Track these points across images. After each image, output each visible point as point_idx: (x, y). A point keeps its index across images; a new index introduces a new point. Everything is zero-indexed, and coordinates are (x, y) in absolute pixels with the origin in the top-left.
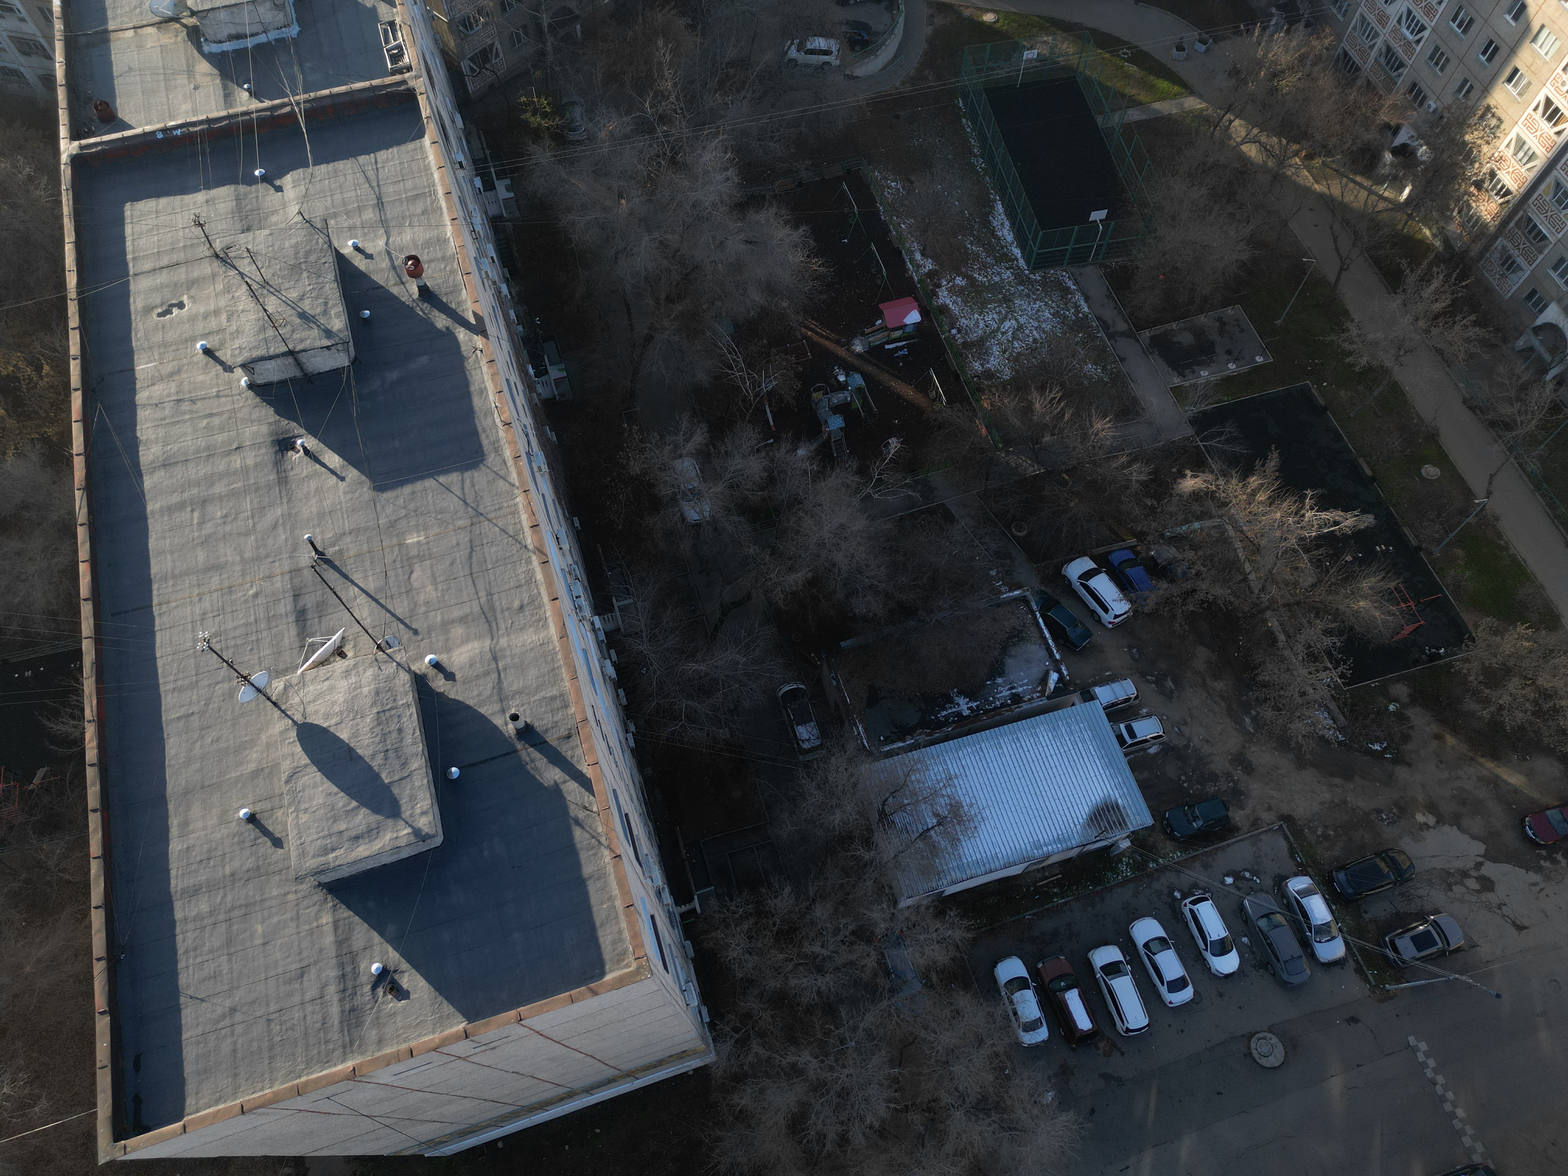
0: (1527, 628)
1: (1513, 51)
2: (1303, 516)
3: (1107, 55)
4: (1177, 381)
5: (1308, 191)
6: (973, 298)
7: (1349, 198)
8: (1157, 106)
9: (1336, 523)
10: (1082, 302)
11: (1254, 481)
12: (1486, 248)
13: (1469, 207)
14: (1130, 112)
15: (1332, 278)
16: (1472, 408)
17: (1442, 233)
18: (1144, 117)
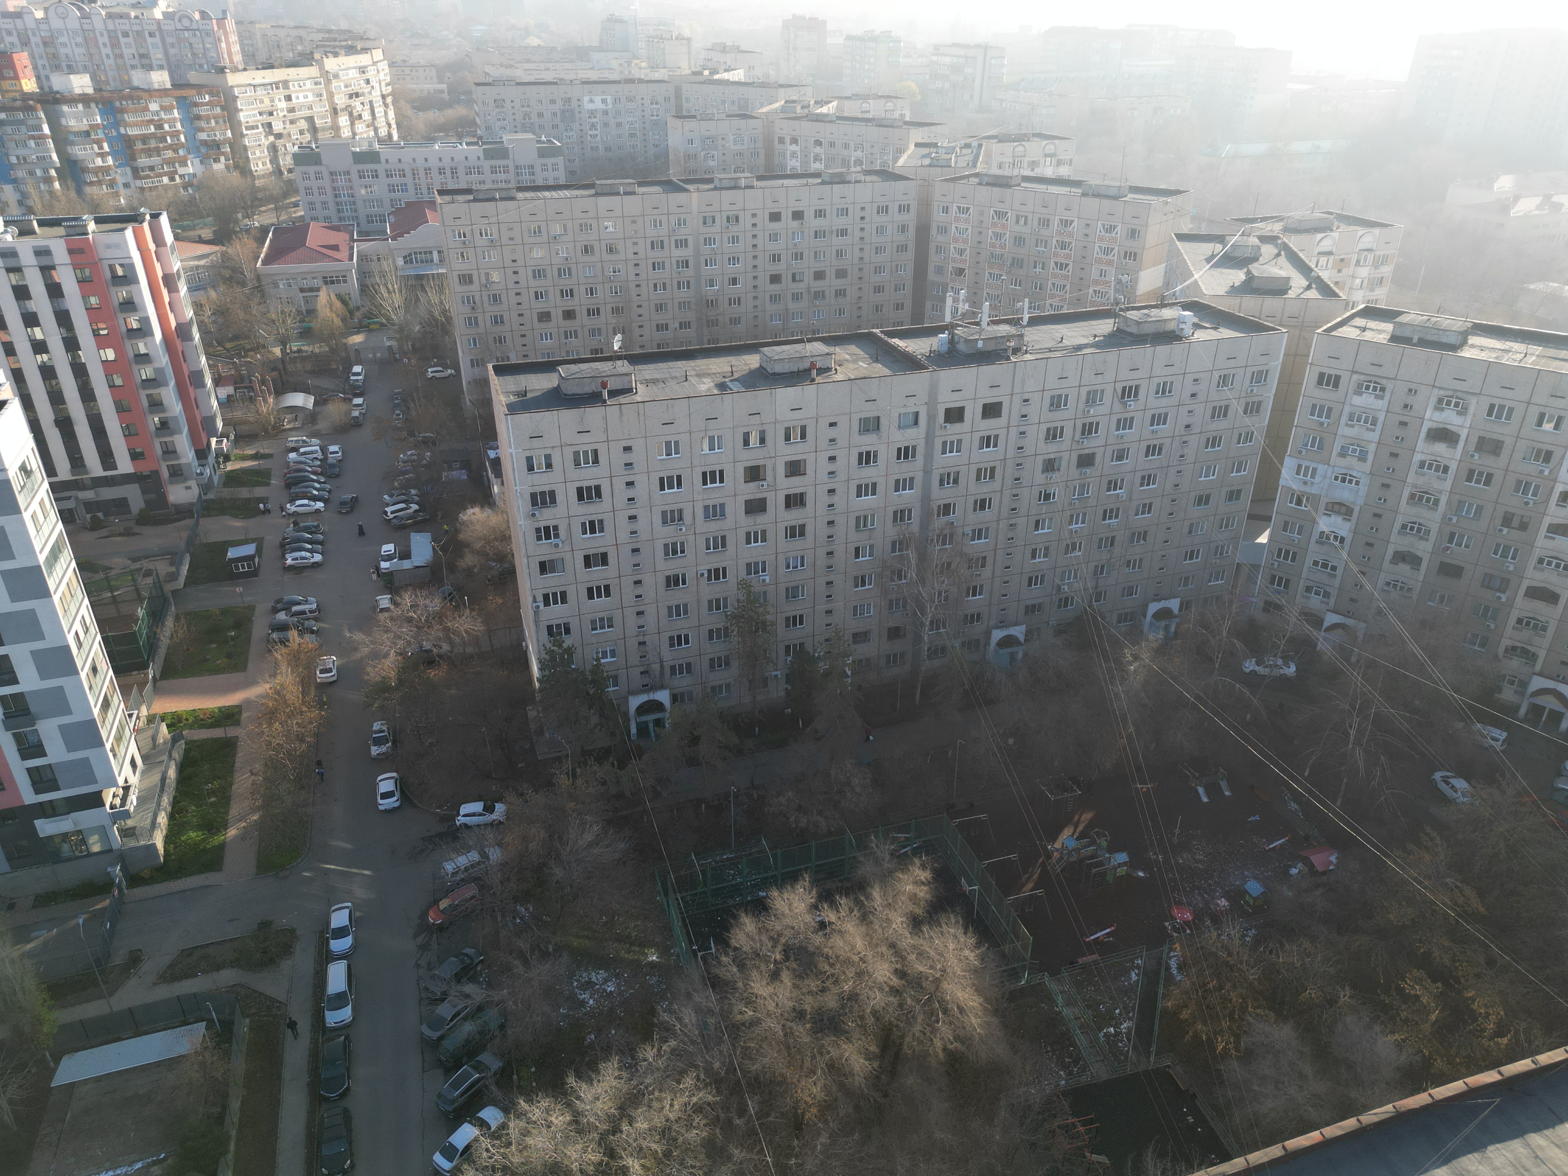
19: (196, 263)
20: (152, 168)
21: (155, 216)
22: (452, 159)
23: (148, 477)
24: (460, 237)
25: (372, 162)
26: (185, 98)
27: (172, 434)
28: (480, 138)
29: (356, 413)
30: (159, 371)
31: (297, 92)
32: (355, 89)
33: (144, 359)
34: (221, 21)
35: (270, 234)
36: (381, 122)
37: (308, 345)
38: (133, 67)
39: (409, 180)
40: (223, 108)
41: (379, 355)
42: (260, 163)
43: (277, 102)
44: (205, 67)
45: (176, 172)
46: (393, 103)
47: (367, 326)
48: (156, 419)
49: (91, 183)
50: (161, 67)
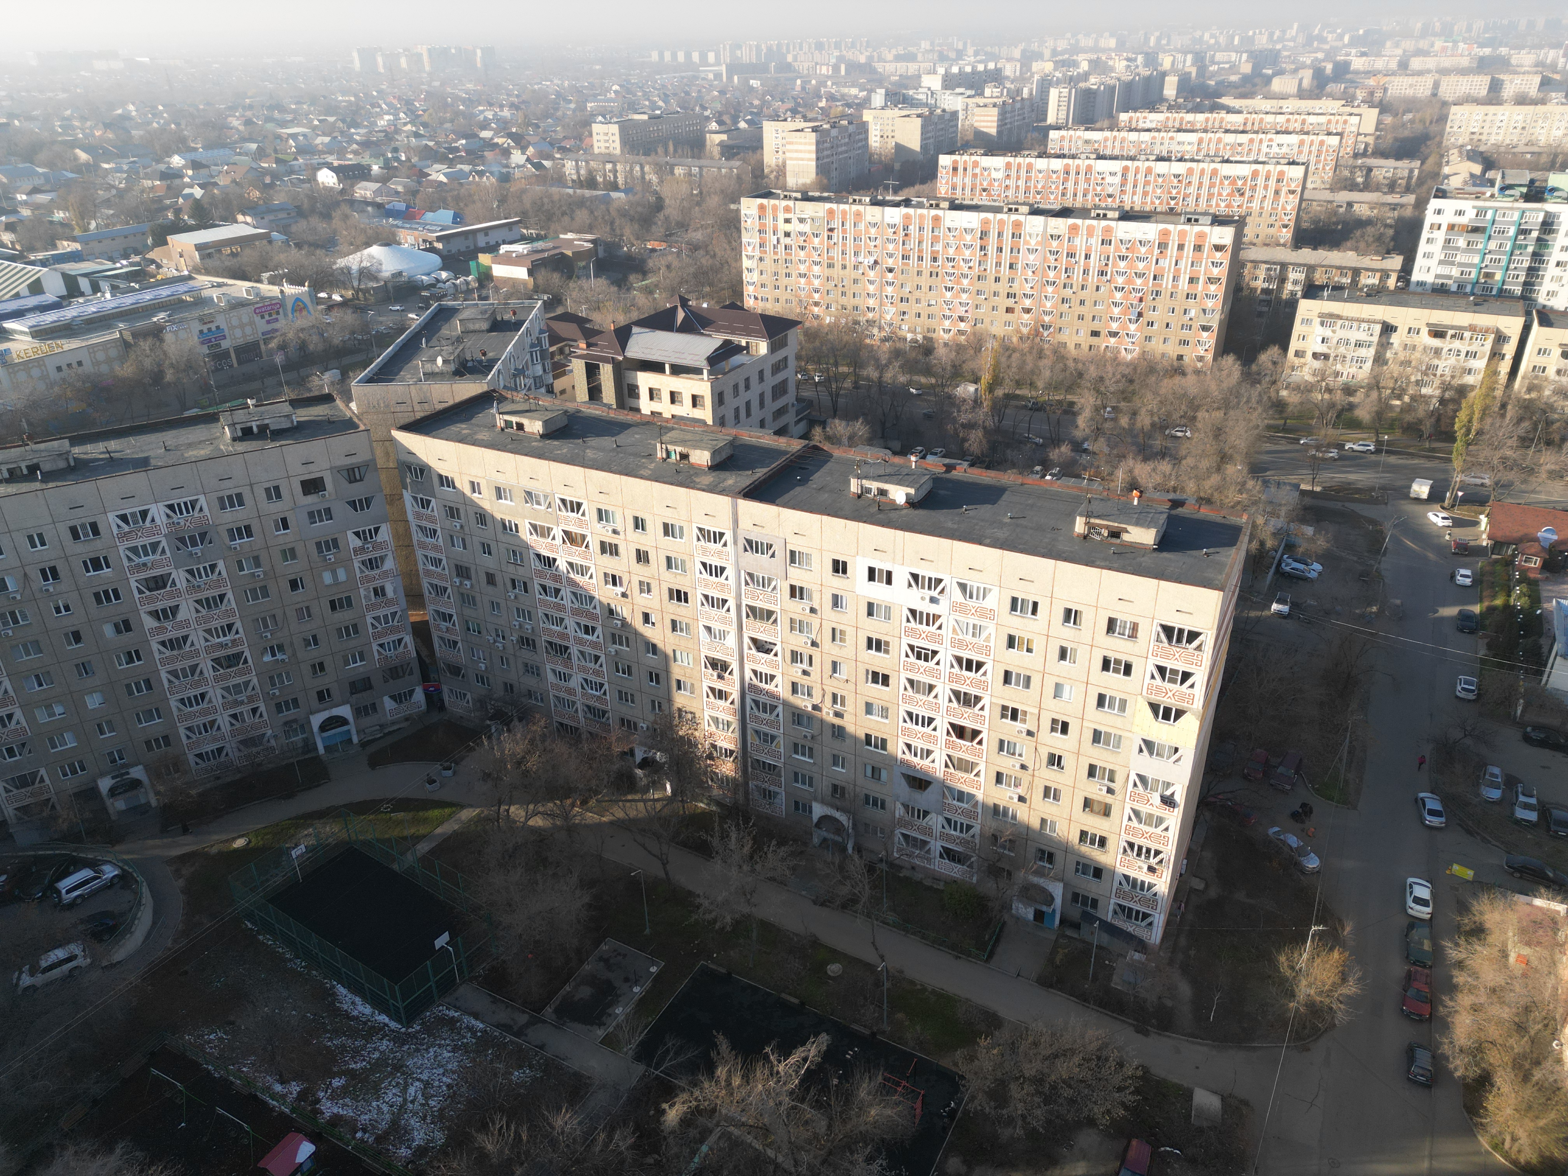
0: (986, 1039)
1: (668, 672)
2: (778, 1072)
3: (371, 817)
4: (601, 1033)
5: (600, 825)
6: (361, 1090)
7: (633, 814)
8: (439, 830)
9: (805, 1060)
10: (473, 1022)
11: (721, 1072)
12: (747, 793)
13: (716, 774)
14: (419, 847)
15: (662, 874)
16: (822, 904)
17: (711, 800)
18: (433, 845)
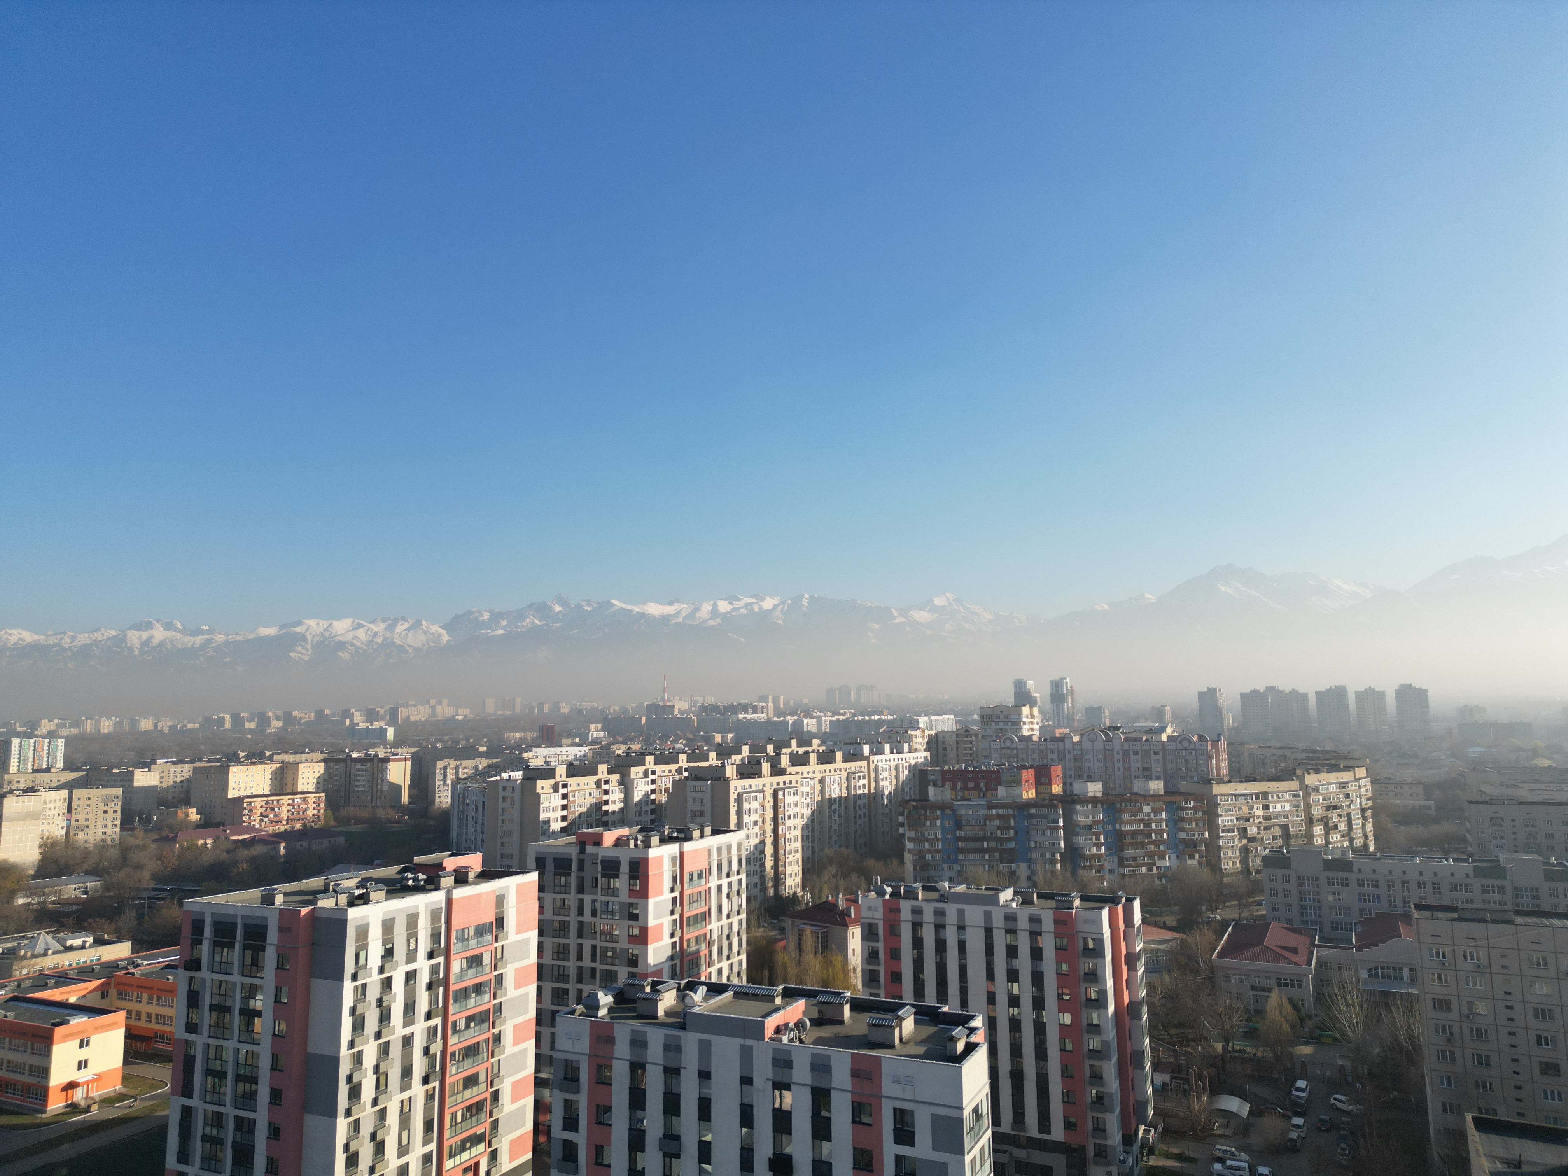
19: (1157, 946)
20: (1135, 859)
21: (1130, 900)
22: (1435, 874)
23: (1075, 1150)
24: (1438, 956)
25: (1343, 870)
26: (1174, 803)
27: (1106, 1111)
28: (1471, 855)
29: (1294, 1135)
30: (1106, 1044)
31: (1275, 802)
32: (1333, 801)
33: (1095, 1029)
34: (1215, 743)
35: (1230, 928)
36: (1358, 833)
37: (1252, 1046)
38: (1136, 777)
39: (1382, 891)
40: (1204, 813)
41: (1327, 1073)
42: (1230, 862)
43: (1255, 810)
44: (1195, 778)
45: (1154, 864)
46: (1373, 817)
47: (1318, 1038)
48: (1094, 1092)
49: (1085, 867)
50: (1158, 778)
